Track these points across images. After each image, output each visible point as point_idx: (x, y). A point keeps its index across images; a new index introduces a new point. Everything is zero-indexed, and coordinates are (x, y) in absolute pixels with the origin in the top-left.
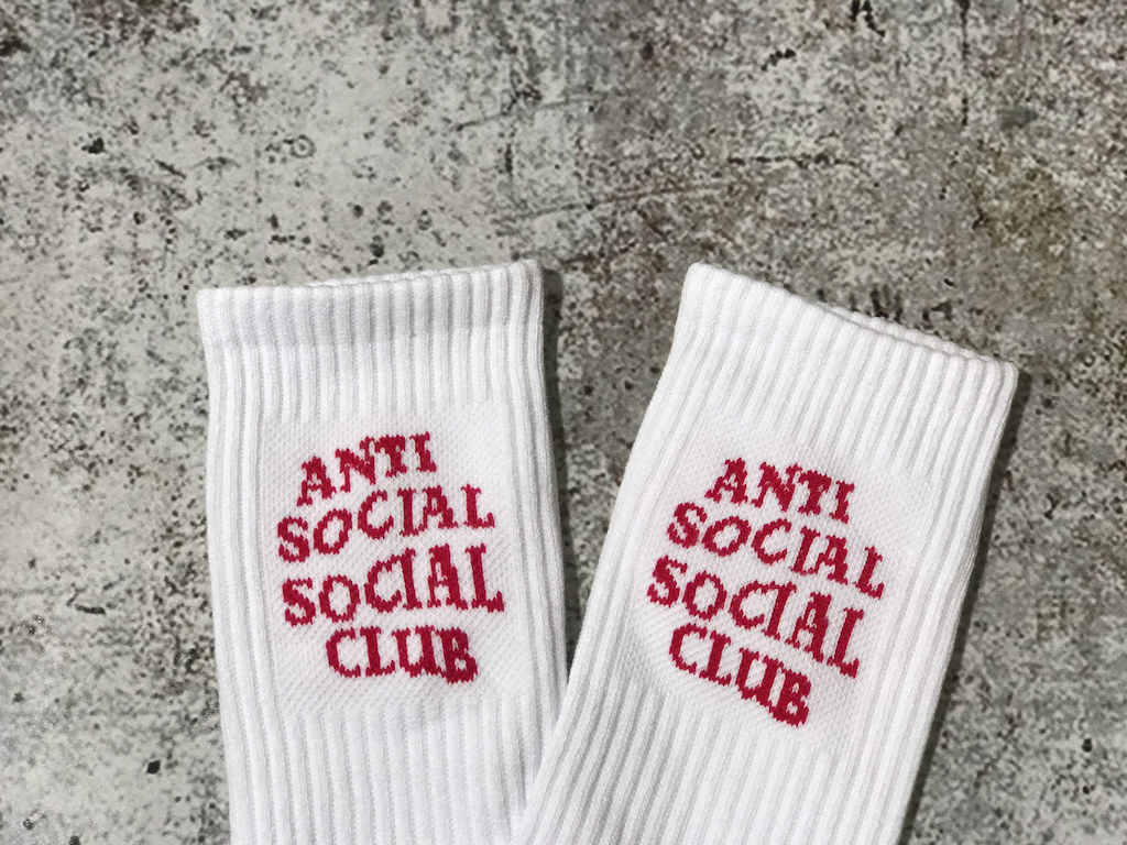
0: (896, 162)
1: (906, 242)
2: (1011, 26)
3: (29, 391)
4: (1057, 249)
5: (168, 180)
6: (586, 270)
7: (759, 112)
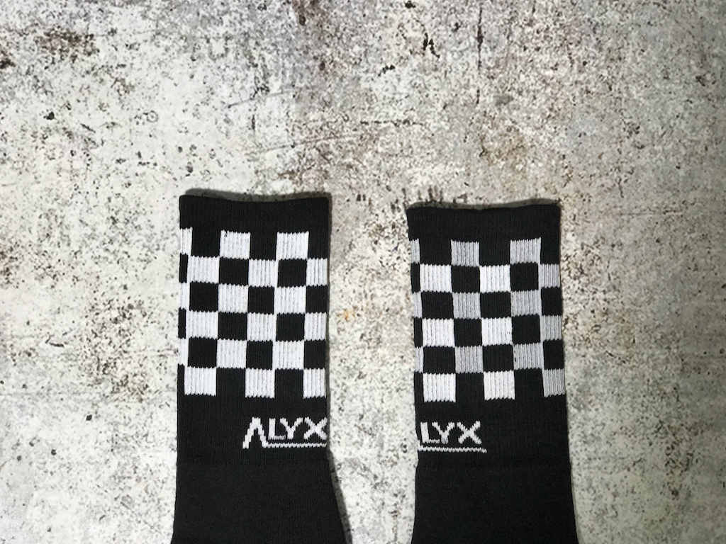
0: (443, 123)
1: (446, 164)
2: (503, 52)
3: (22, 239)
4: (520, 167)
5: (87, 133)
6: (290, 178)
7: (376, 98)
